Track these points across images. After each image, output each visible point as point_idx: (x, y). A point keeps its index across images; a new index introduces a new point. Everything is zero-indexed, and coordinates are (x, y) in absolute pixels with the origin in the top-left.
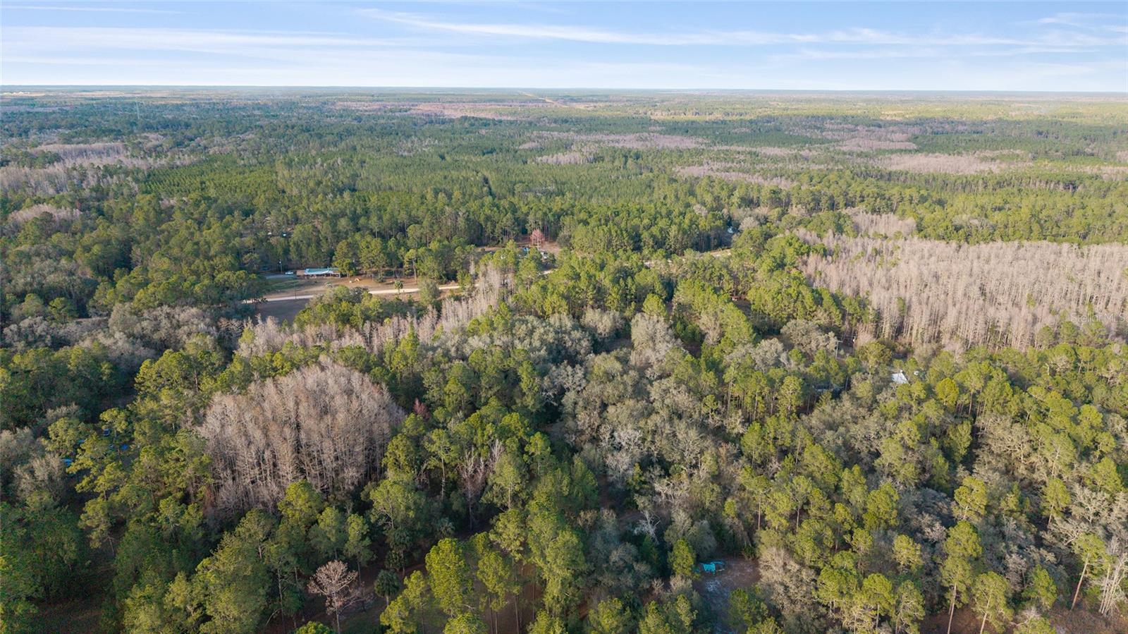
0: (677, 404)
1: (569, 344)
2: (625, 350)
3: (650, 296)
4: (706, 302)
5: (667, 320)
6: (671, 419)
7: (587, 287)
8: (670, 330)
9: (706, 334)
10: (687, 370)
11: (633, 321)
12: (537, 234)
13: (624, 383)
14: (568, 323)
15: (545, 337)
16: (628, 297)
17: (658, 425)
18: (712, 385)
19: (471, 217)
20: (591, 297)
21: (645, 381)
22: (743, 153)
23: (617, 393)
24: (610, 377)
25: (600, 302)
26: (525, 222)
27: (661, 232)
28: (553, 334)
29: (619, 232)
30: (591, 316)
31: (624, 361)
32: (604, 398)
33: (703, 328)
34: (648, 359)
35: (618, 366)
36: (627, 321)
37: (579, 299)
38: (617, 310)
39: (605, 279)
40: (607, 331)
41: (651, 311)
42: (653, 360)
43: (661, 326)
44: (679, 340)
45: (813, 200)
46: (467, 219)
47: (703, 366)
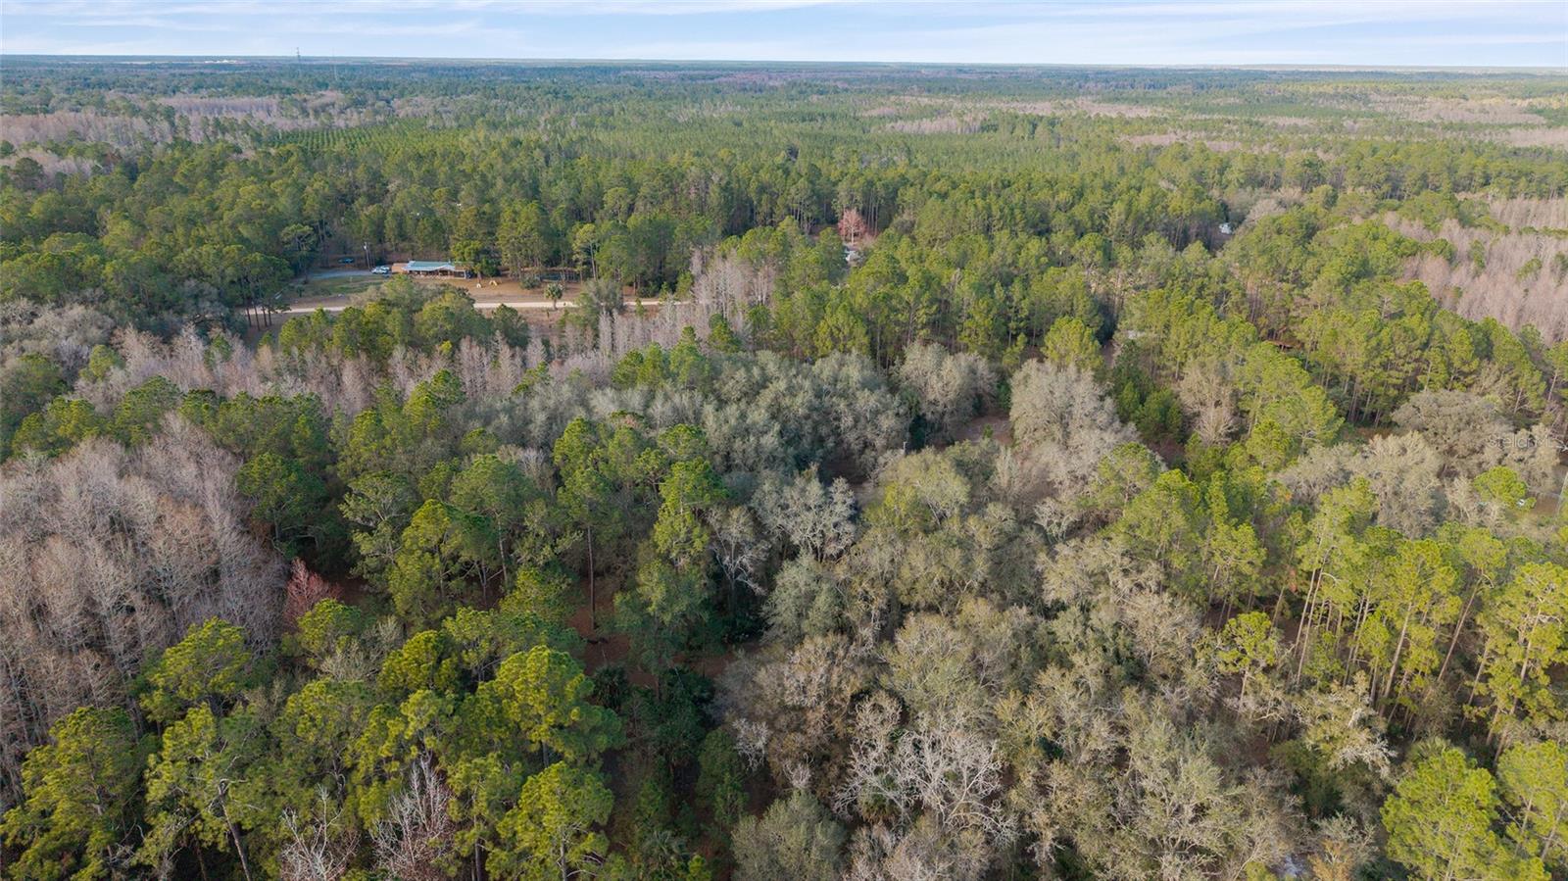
0: (1131, 629)
1: (847, 421)
2: (984, 442)
3: (1060, 322)
4: (1199, 337)
5: (1099, 377)
6: (1110, 692)
7: (918, 297)
8: (1109, 401)
9: (1198, 415)
10: (1165, 516)
11: (1018, 376)
12: (850, 219)
13: (965, 544)
14: (855, 370)
15: (786, 401)
16: (1013, 325)
17: (1066, 716)
18: (1246, 569)
19: (734, 185)
20: (924, 319)
21: (1031, 536)
22: (1235, 122)
23: (938, 573)
24: (927, 519)
25: (944, 329)
26: (833, 194)
27: (1091, 218)
28: (810, 395)
29: (1006, 211)
30: (919, 361)
31: (977, 474)
32: (902, 588)
33: (1187, 399)
34: (1045, 471)
35: (956, 489)
36: (1003, 379)
37: (897, 323)
38: (982, 353)
39: (962, 287)
40: (951, 396)
41: (1062, 357)
42: (1060, 473)
43: (1085, 390)
44: (1132, 426)
45: (1387, 180)
46: (726, 189)
47: (1219, 507)
